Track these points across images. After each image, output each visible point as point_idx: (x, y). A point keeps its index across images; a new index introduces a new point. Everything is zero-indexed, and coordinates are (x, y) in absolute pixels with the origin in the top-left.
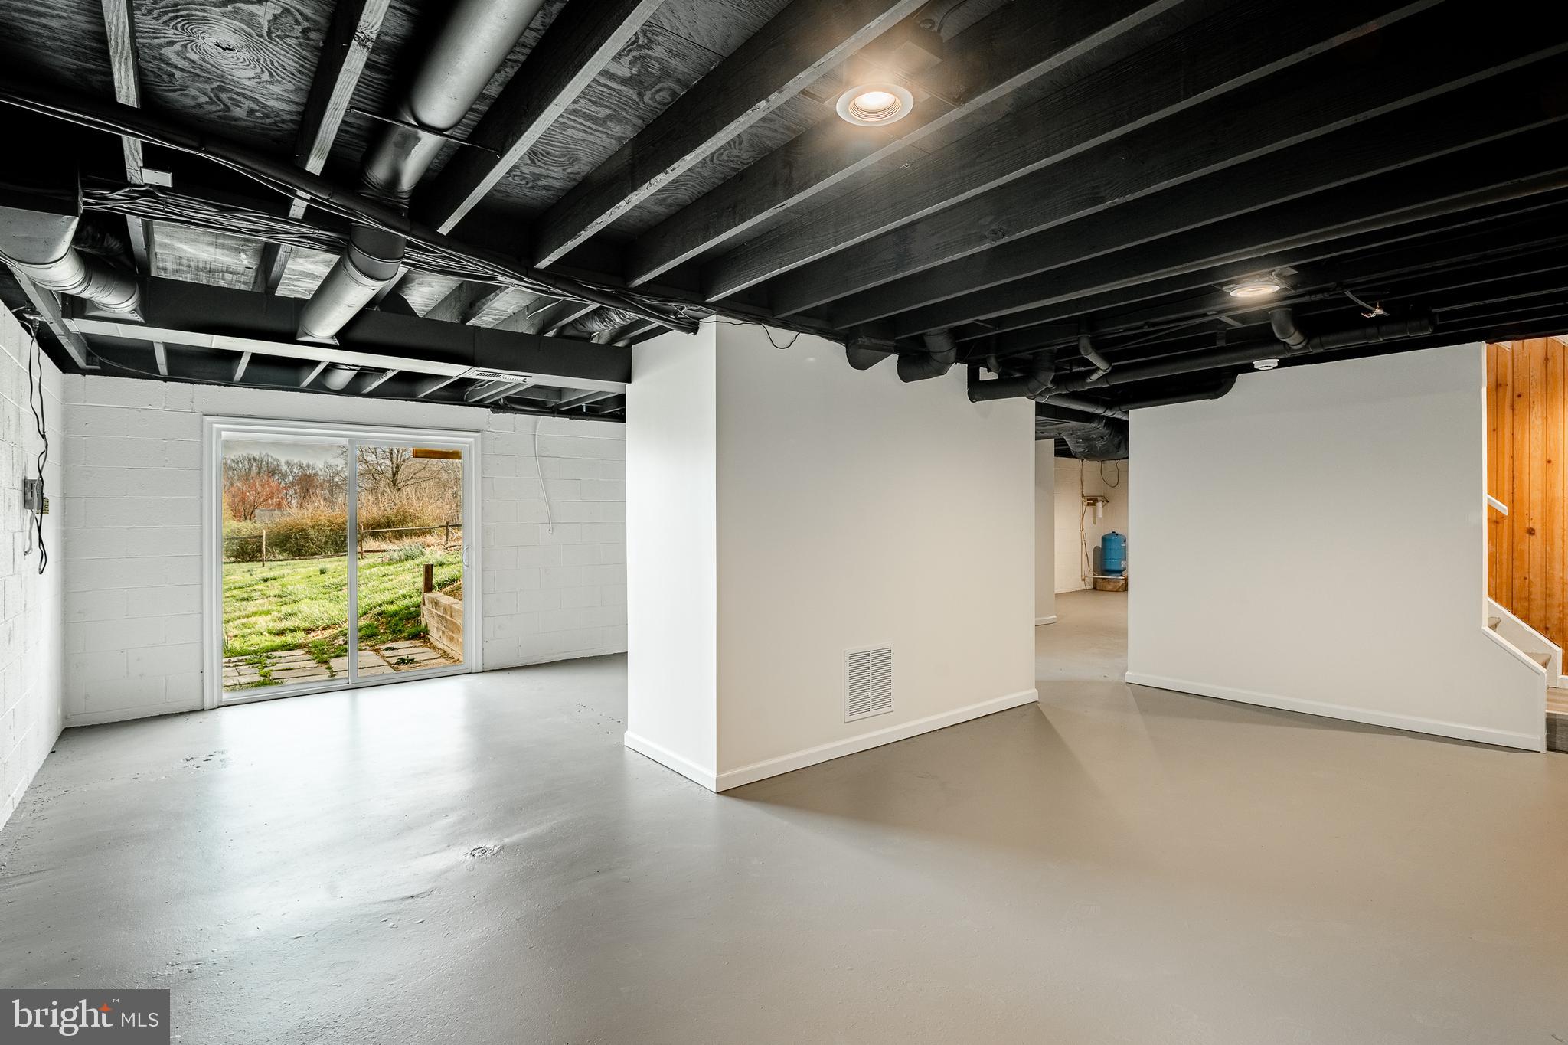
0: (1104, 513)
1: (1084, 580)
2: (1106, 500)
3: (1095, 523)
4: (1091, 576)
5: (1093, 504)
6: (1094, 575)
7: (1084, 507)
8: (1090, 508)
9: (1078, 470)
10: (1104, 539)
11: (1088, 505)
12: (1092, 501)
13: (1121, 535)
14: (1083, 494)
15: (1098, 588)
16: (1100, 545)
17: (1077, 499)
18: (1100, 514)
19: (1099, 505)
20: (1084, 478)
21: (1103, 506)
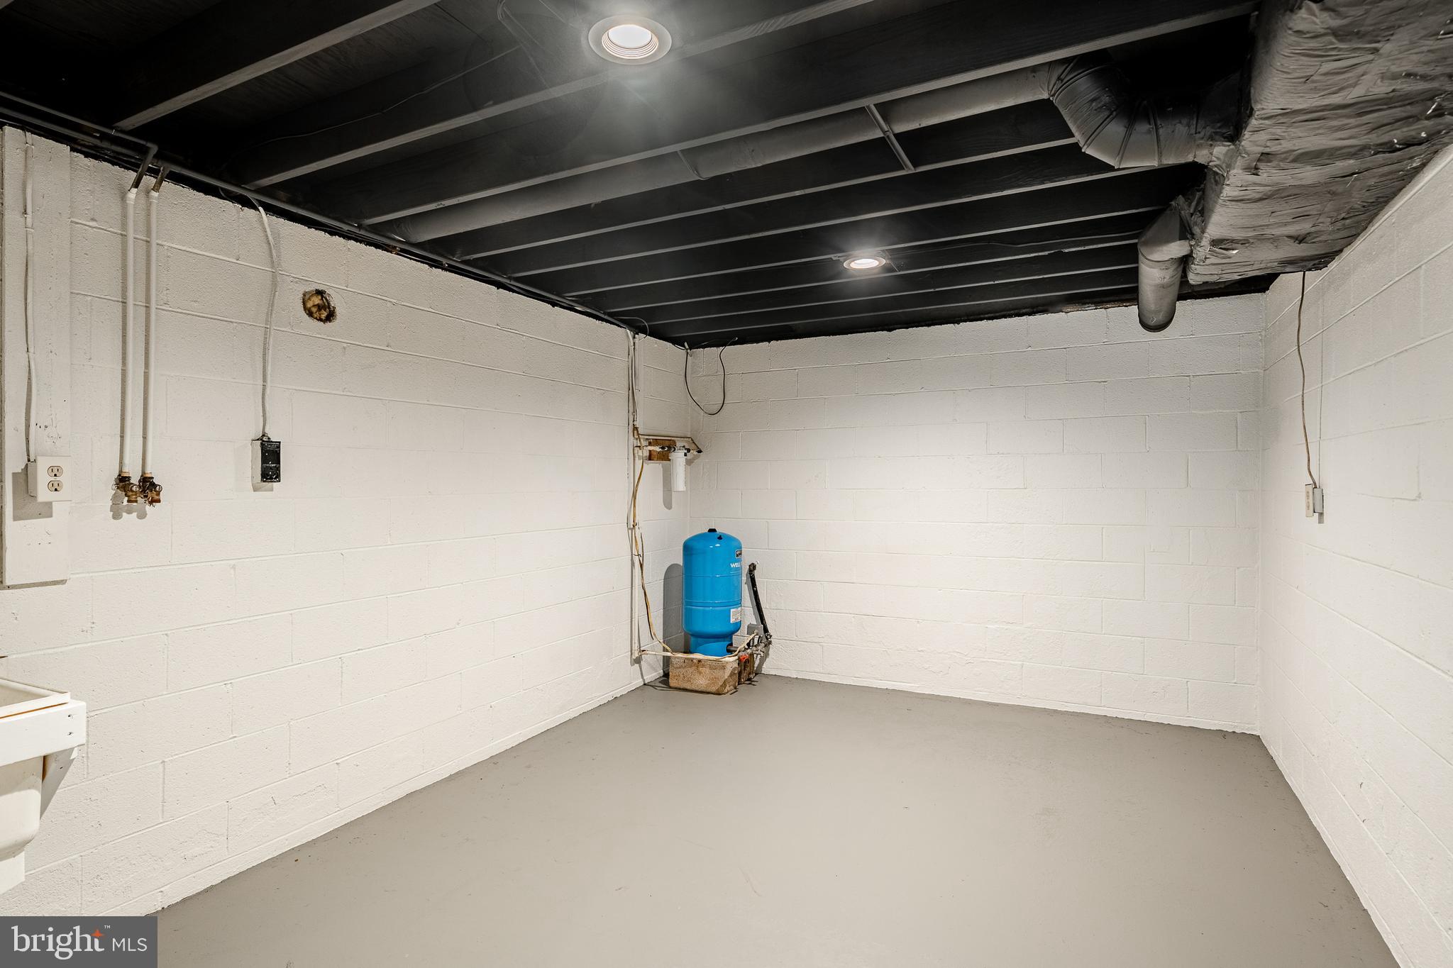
0: (691, 480)
1: (638, 661)
2: (695, 448)
3: (668, 505)
4: (655, 650)
5: (664, 457)
6: (665, 650)
7: (639, 463)
8: (655, 468)
9: (622, 363)
10: (688, 549)
11: (650, 458)
12: (662, 449)
13: (730, 538)
14: (635, 429)
15: (673, 682)
16: (680, 561)
17: (621, 443)
18: (680, 483)
19: (678, 457)
20: (641, 385)
21: (689, 462)
